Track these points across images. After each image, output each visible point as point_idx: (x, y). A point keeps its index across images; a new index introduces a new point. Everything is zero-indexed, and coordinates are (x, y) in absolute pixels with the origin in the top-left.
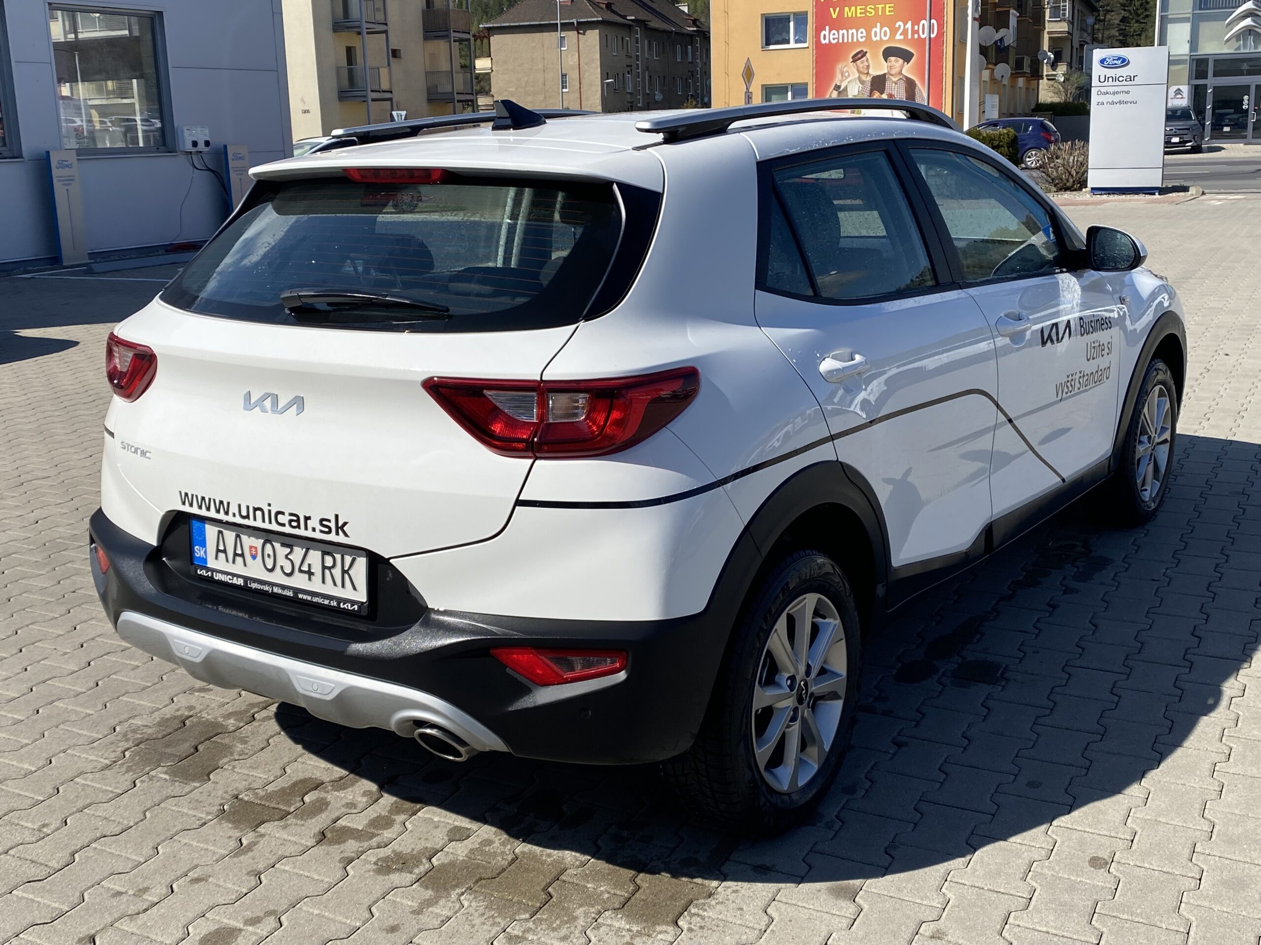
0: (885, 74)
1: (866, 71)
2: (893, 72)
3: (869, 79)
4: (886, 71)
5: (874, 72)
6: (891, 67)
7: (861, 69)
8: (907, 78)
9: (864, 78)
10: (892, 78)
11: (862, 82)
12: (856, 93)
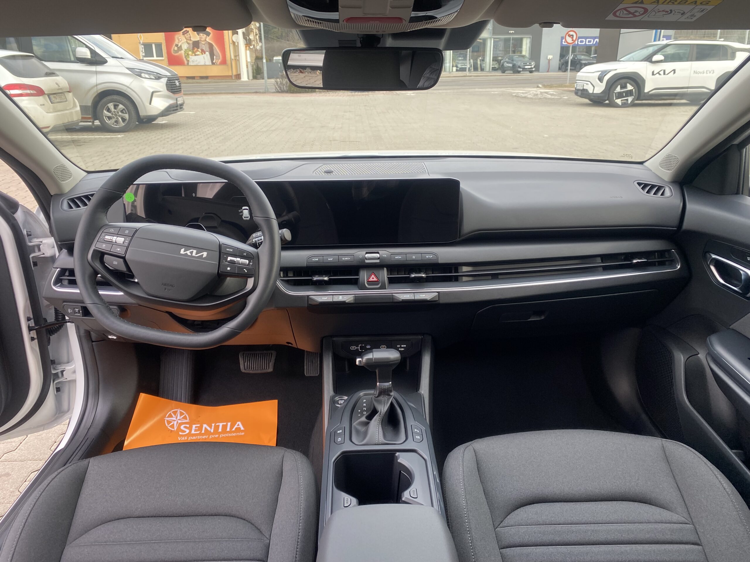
0: (198, 41)
1: (190, 39)
2: (202, 40)
3: (191, 42)
4: (199, 39)
5: (193, 39)
6: (201, 38)
7: (187, 38)
8: (209, 42)
9: (189, 41)
10: (202, 42)
11: (188, 43)
12: (186, 48)
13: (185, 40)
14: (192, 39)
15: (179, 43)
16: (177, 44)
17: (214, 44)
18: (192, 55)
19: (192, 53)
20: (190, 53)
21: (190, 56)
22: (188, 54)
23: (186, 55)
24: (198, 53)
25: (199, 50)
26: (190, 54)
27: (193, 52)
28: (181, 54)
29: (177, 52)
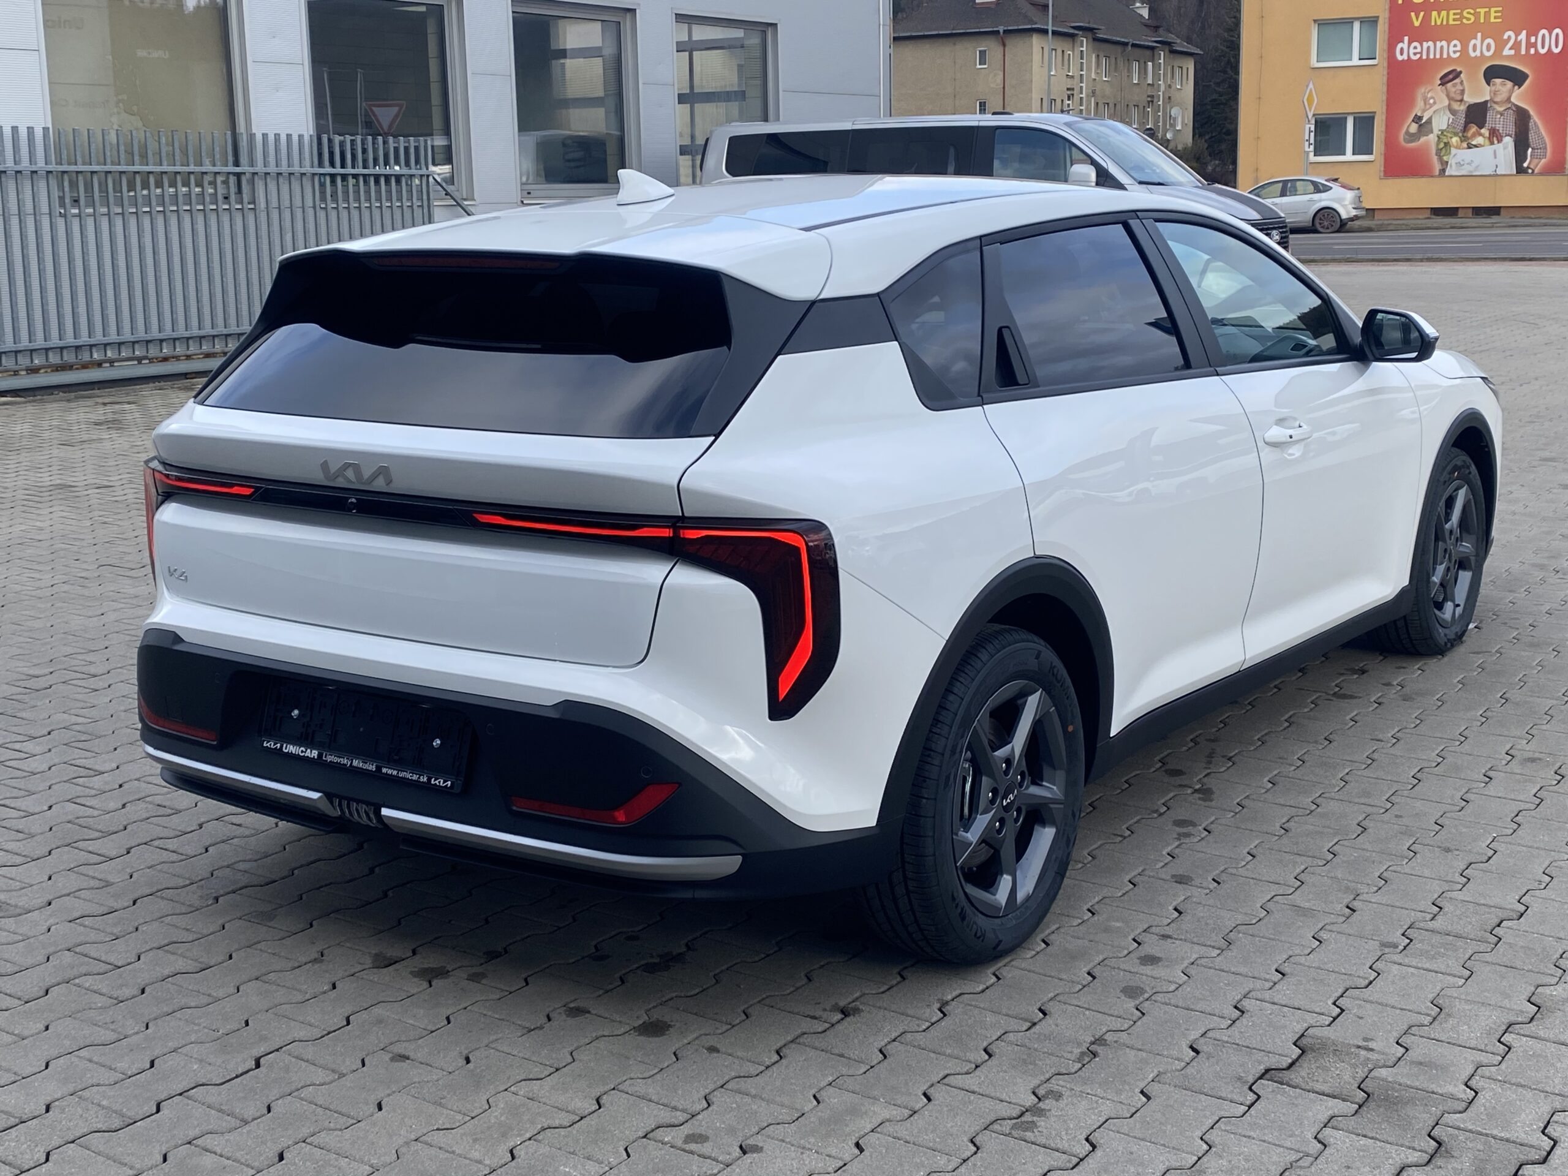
10: (1496, 106)
12: (1444, 127)
13: (1446, 102)
14: (1465, 99)
15: (1424, 111)
16: (1419, 114)
17: (1532, 113)
18: (1458, 147)
19: (1462, 142)
20: (1455, 140)
21: (1453, 151)
22: (1446, 144)
23: (1442, 145)
24: (1479, 140)
25: (1485, 131)
26: (1455, 144)
27: (1464, 139)
28: (1427, 143)
29: (1413, 137)
